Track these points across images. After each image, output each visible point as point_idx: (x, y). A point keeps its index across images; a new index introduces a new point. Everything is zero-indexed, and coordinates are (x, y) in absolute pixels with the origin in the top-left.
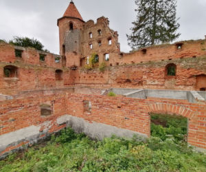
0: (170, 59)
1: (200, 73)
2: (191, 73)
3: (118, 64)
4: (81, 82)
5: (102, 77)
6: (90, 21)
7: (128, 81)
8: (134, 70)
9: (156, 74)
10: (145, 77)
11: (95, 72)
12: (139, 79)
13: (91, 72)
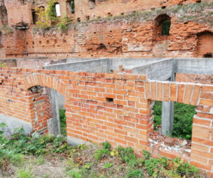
0: (164, 7)
1: (203, 29)
2: (189, 30)
3: (88, 17)
4: (36, 50)
5: (65, 41)
9: (141, 33)
10: (125, 39)
11: (54, 33)
12: (118, 43)
13: (49, 33)
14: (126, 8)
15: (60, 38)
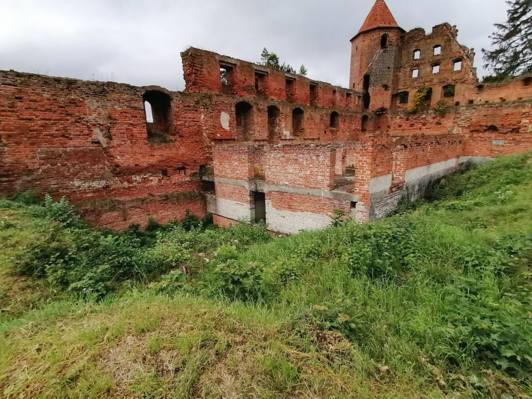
3: (471, 102)
5: (438, 123)
6: (416, 29)
7: (493, 128)
10: (525, 121)
11: (424, 116)
12: (514, 125)
13: (414, 117)
14: (526, 93)
15: (431, 120)
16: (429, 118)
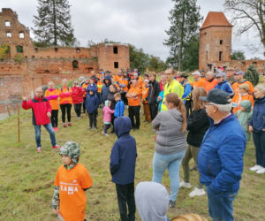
7: (47, 71)
8: (51, 63)
16: (12, 64)
